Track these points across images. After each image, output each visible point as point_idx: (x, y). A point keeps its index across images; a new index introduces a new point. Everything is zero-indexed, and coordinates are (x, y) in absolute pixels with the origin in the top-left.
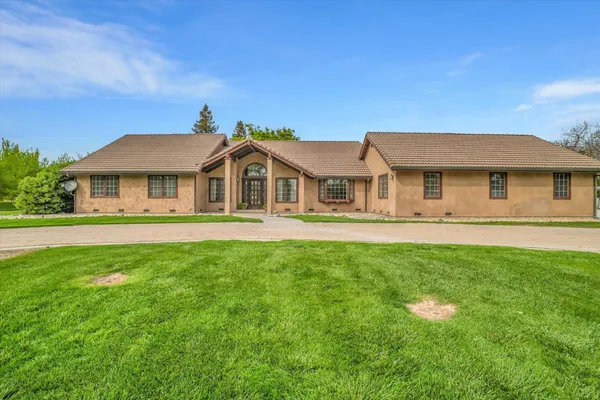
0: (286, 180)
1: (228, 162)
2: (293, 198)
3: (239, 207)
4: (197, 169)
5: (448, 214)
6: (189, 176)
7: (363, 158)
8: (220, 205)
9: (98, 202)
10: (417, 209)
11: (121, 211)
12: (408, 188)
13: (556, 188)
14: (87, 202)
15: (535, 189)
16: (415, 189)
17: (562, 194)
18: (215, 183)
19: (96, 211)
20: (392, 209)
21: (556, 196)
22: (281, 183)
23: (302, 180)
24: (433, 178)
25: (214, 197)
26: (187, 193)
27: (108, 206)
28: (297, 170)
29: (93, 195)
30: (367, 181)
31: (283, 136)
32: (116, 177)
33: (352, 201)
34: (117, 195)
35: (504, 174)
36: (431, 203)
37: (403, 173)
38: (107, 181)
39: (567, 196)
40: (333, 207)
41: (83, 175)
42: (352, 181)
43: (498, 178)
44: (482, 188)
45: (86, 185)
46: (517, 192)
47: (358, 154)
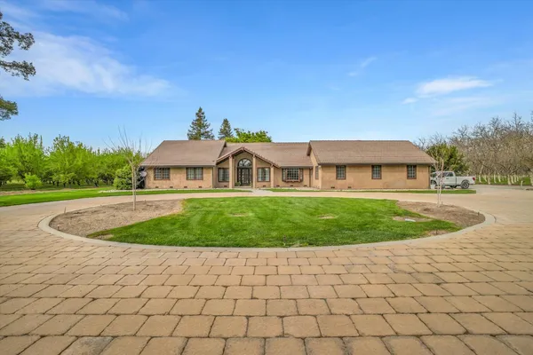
0: (263, 169)
1: (231, 159)
2: (267, 179)
3: (236, 185)
4: (214, 164)
5: (349, 188)
6: (210, 167)
7: (309, 155)
8: (225, 184)
9: (158, 183)
10: (332, 185)
11: (171, 187)
12: (328, 174)
13: (408, 173)
14: (151, 183)
15: (397, 174)
16: (332, 174)
17: (411, 176)
18: (221, 171)
19: (157, 187)
20: (320, 185)
21: (408, 177)
22: (260, 170)
23: (272, 169)
24: (341, 169)
25: (221, 179)
26: (209, 177)
27: (163, 185)
28: (269, 163)
29: (155, 179)
30: (310, 169)
31: (260, 136)
32: (168, 168)
33: (302, 181)
34: (169, 178)
35: (380, 166)
36: (340, 182)
37: (325, 166)
38: (163, 172)
39: (415, 178)
40: (291, 184)
41: (150, 168)
42: (302, 169)
43: (376, 168)
44: (368, 173)
45: (151, 174)
46: (387, 175)
47: (306, 152)
